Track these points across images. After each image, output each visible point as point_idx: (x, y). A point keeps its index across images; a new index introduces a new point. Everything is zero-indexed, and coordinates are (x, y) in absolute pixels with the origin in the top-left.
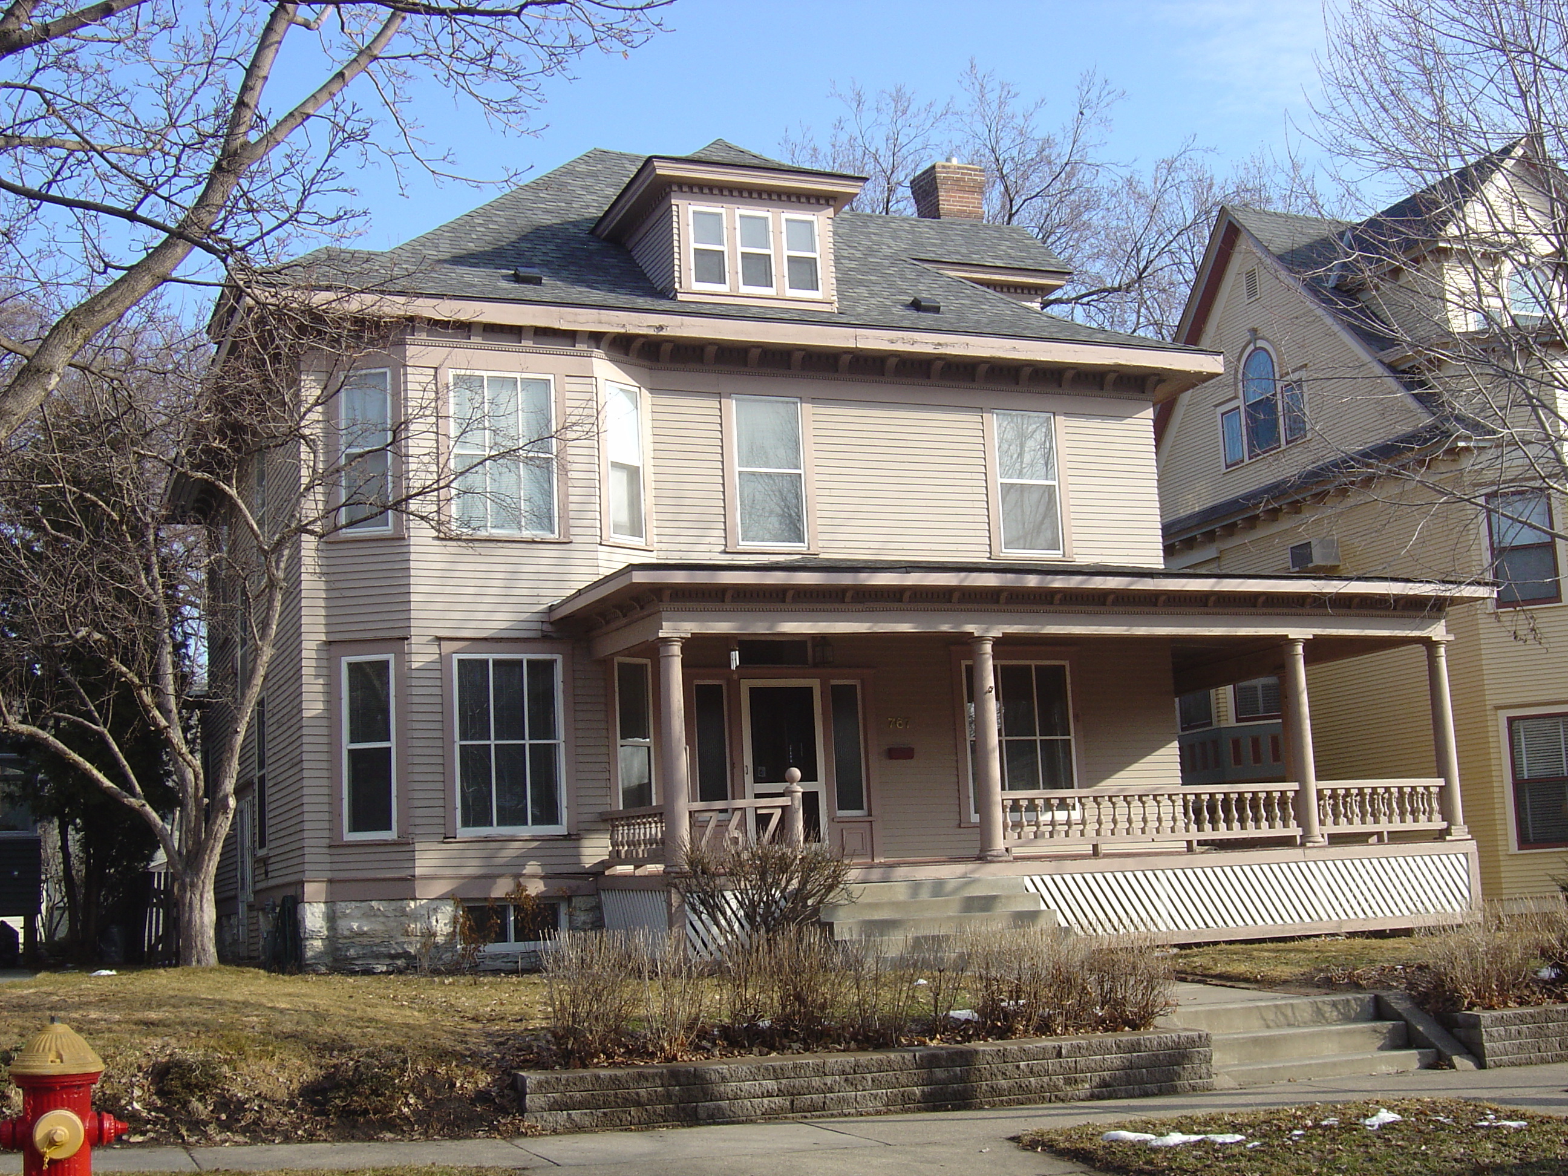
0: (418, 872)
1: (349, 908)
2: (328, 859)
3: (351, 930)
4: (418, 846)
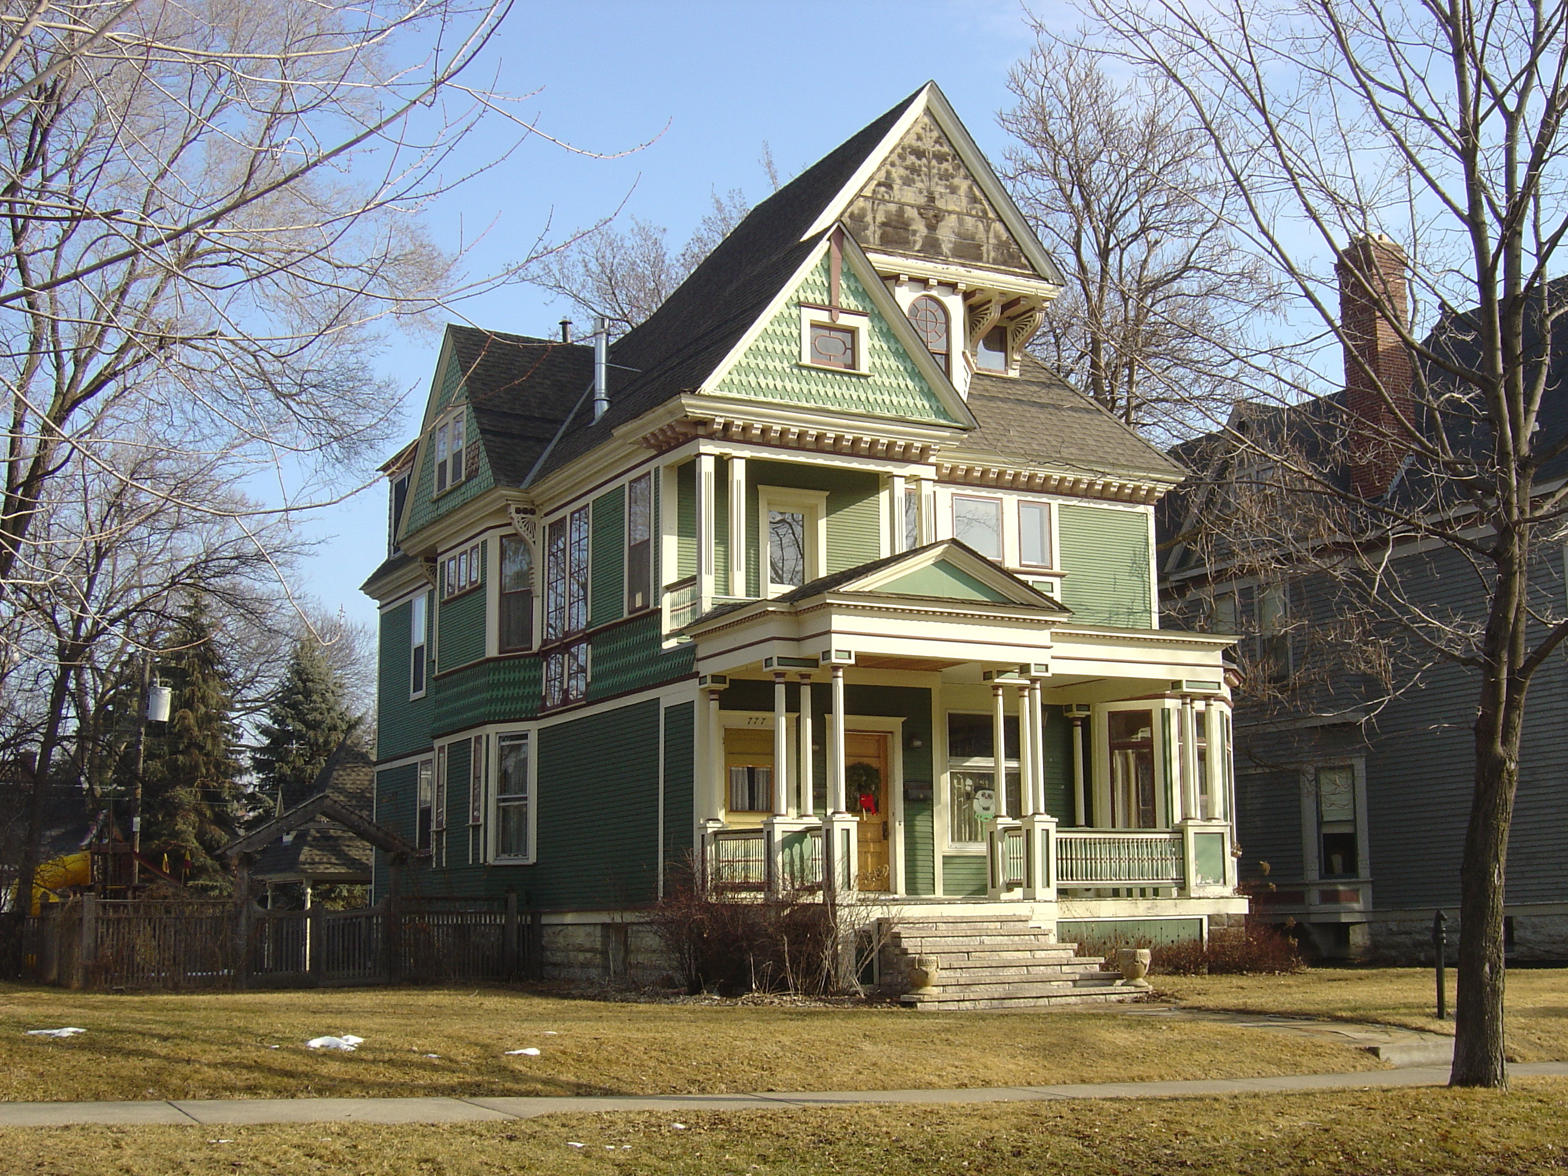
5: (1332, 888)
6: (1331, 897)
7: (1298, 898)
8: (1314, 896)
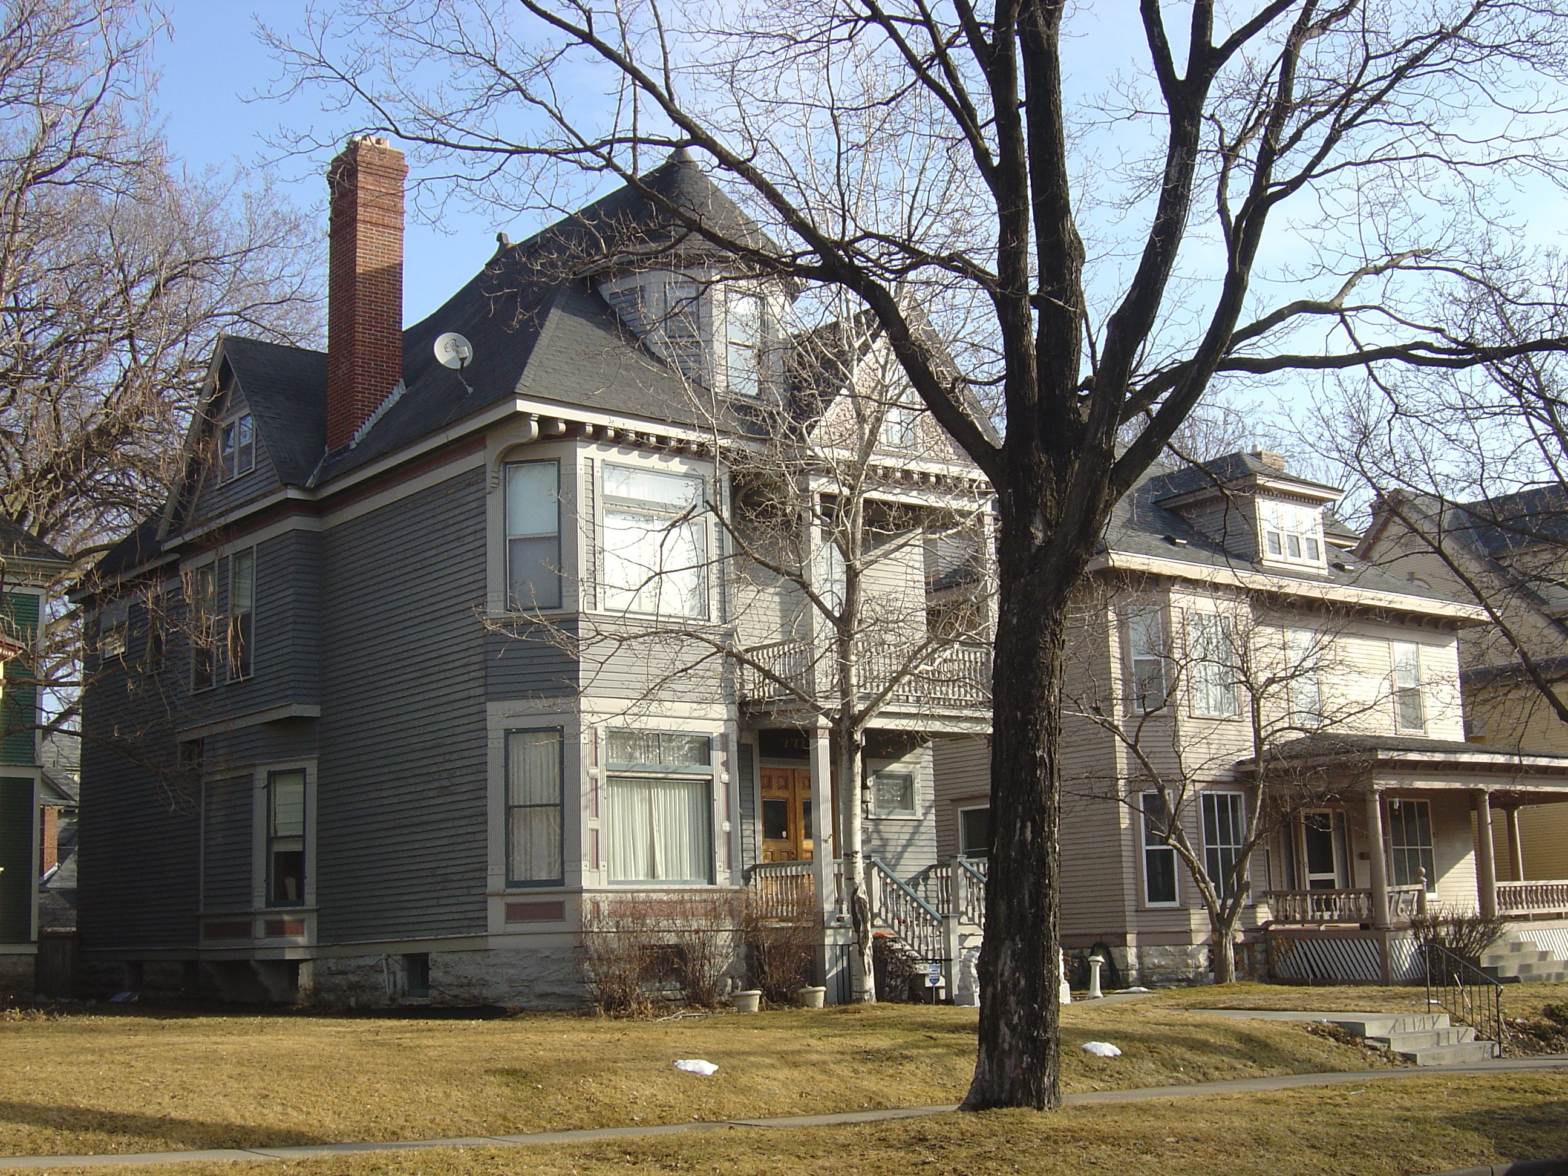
0: (1193, 927)
1: (1152, 950)
2: (1135, 919)
3: (1154, 964)
4: (1192, 911)
5: (277, 918)
6: (276, 929)
7: (244, 930)
8: (260, 929)
